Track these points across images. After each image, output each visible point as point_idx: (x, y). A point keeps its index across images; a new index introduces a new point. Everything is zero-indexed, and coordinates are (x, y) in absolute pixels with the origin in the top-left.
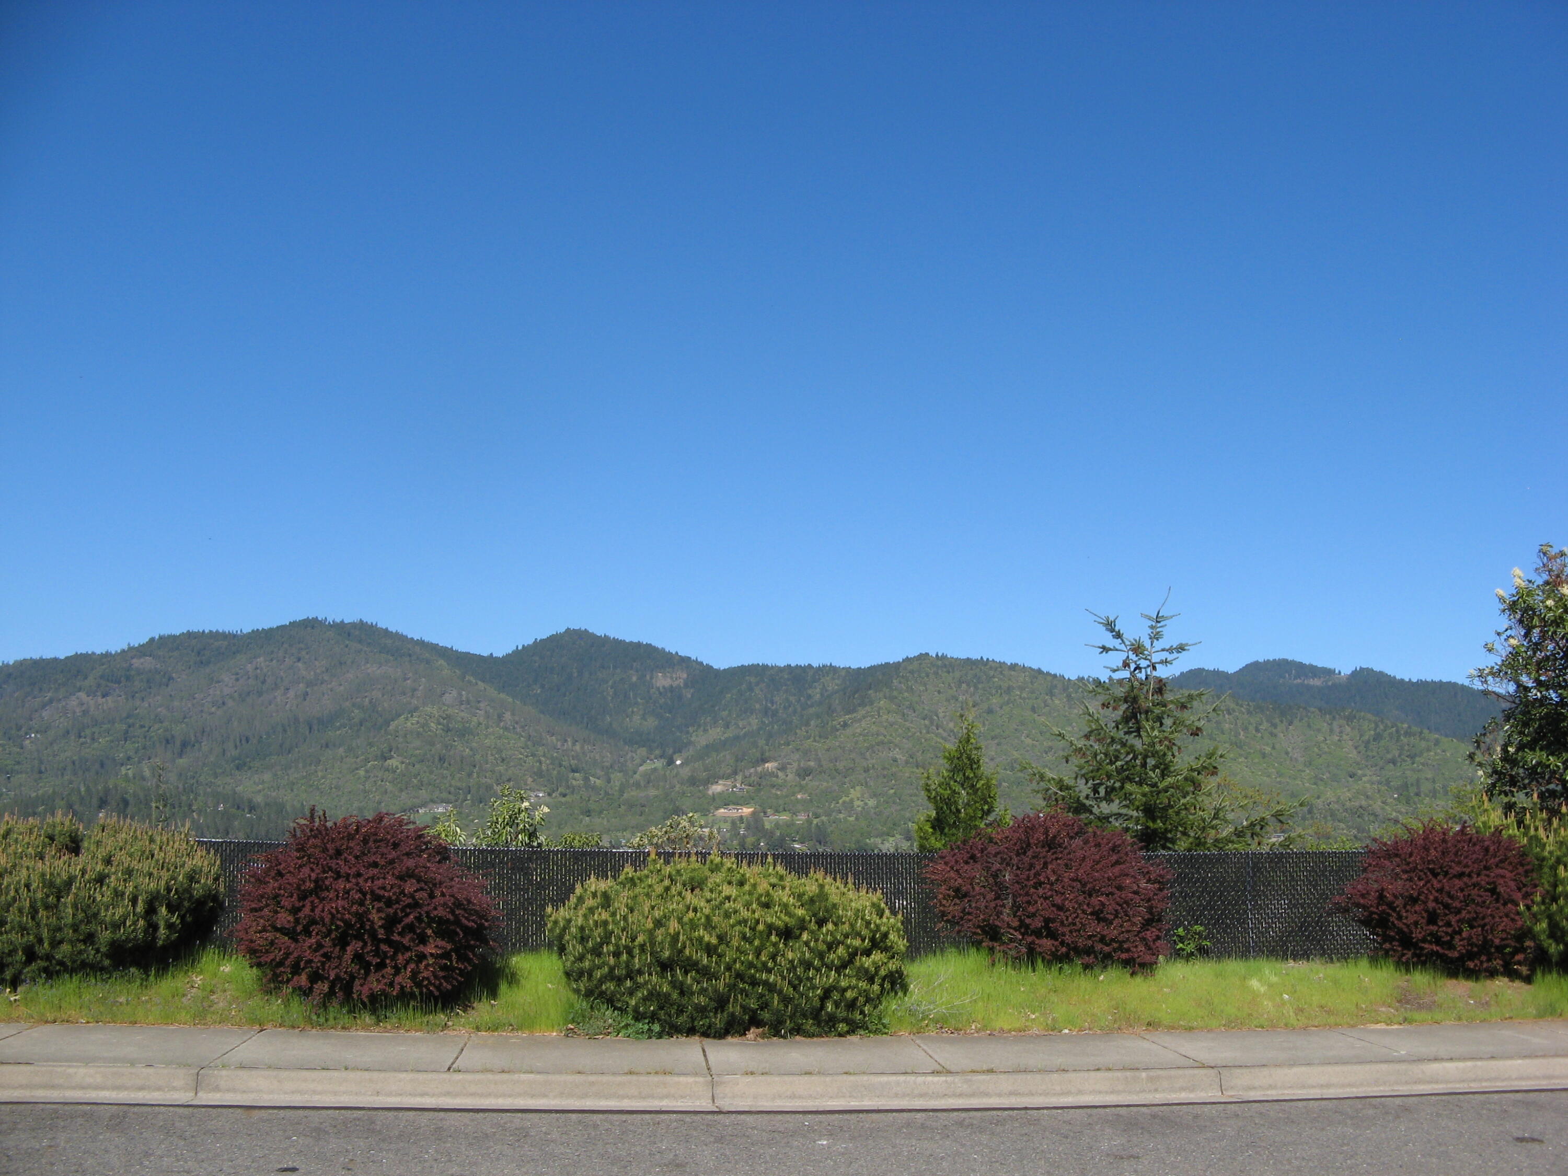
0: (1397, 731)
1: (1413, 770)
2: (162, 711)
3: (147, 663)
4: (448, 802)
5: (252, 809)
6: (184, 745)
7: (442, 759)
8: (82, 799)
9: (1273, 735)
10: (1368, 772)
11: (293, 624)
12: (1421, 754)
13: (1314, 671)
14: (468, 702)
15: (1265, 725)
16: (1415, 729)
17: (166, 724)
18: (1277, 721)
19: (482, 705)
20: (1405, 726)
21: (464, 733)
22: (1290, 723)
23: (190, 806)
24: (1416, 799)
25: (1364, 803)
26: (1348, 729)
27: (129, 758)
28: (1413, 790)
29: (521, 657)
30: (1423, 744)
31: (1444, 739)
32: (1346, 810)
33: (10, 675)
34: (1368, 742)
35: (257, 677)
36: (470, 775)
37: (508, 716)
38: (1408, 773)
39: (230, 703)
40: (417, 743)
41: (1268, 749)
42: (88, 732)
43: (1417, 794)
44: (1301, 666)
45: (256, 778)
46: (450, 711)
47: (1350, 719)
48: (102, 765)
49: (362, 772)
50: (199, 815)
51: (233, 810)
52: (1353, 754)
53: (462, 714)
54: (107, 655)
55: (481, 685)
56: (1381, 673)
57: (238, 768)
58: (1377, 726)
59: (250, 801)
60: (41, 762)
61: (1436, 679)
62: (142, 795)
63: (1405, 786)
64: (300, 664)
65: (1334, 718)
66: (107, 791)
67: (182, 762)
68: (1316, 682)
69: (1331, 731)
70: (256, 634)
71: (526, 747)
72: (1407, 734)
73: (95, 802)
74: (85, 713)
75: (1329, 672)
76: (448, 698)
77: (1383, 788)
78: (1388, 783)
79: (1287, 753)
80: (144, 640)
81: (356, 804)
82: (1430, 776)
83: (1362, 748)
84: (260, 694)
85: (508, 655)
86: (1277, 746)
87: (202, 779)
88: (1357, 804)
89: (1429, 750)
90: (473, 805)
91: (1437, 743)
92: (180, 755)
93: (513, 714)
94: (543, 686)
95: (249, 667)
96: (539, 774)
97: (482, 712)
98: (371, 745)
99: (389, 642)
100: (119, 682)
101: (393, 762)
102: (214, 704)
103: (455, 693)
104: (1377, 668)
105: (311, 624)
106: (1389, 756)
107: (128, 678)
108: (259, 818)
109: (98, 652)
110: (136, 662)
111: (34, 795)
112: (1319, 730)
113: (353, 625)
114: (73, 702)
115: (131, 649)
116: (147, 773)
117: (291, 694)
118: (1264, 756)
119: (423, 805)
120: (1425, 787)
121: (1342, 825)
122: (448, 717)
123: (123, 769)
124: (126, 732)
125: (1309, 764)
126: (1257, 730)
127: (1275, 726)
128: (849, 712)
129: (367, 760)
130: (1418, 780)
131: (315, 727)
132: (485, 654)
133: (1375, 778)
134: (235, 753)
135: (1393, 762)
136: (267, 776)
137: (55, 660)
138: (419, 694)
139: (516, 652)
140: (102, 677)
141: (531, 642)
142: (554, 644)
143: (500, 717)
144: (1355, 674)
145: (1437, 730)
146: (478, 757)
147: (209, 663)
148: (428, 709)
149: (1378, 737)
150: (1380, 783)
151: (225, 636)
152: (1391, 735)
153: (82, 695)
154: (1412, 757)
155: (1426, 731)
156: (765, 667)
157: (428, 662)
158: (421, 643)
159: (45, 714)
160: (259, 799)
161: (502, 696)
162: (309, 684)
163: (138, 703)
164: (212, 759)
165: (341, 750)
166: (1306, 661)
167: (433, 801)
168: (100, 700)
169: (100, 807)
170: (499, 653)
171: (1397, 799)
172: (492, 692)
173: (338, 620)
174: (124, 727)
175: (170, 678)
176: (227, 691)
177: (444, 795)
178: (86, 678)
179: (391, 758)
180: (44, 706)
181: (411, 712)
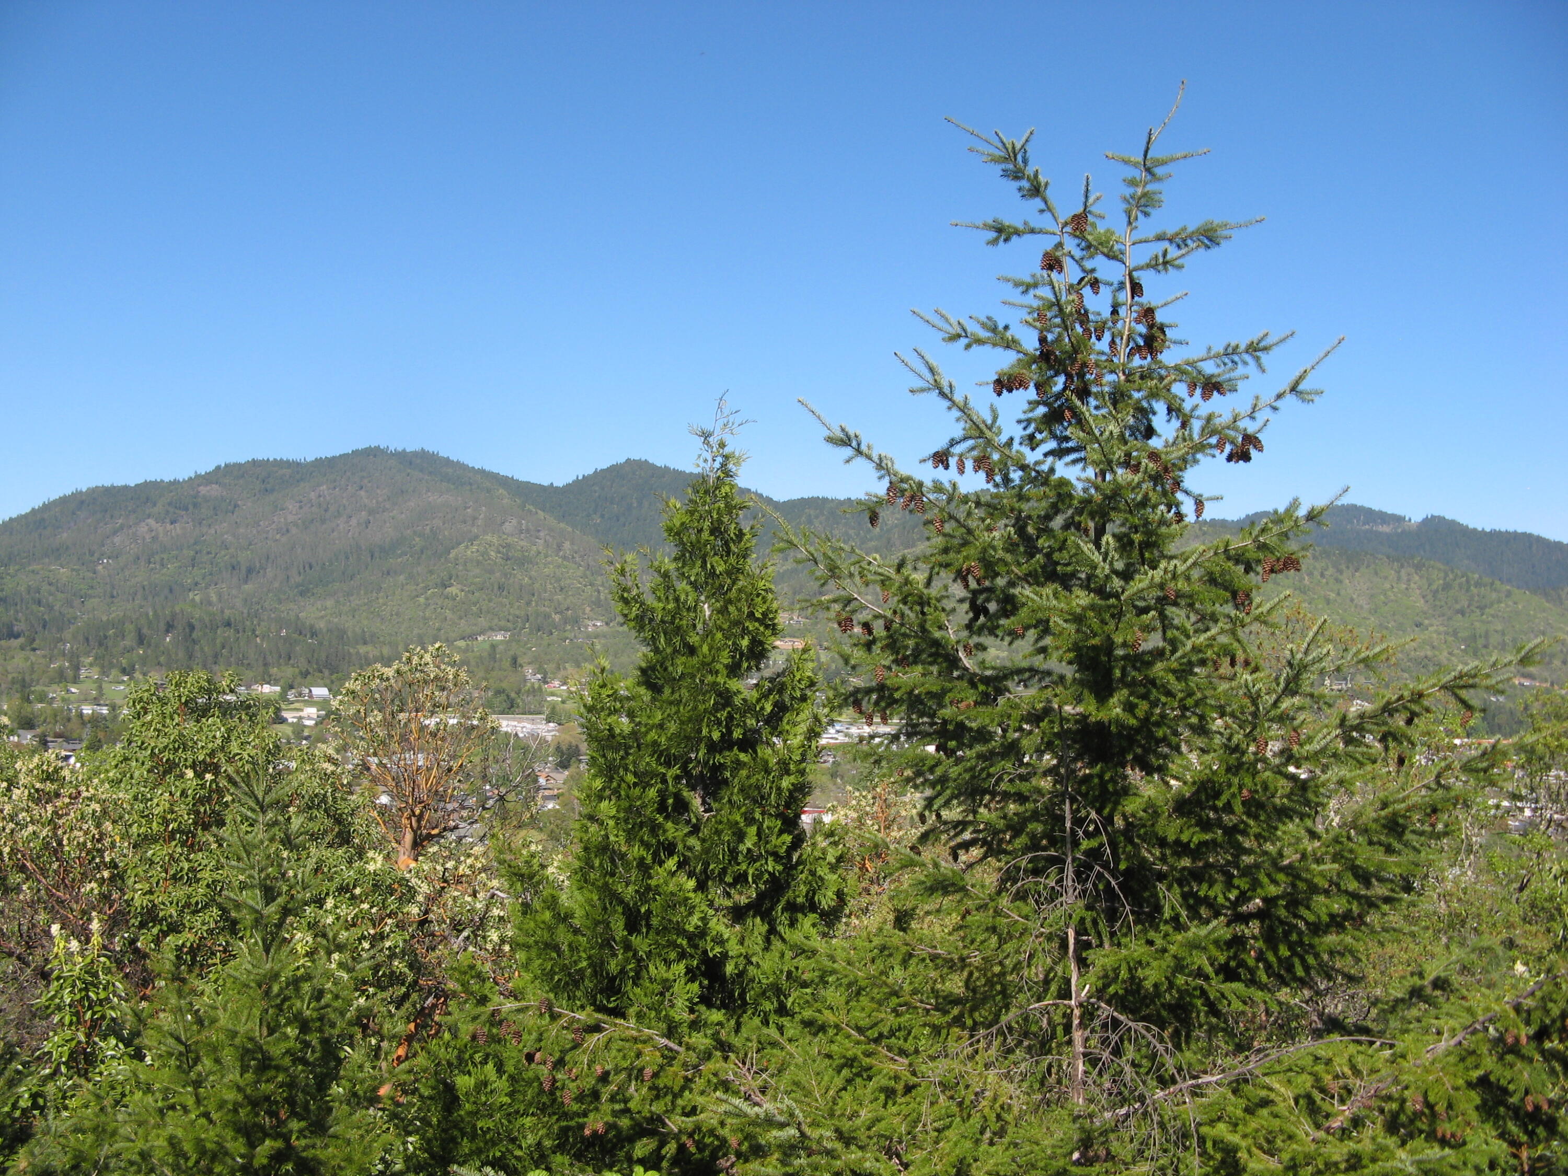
0: (1468, 581)
1: (1482, 622)
2: (228, 538)
3: (214, 490)
4: (506, 630)
5: (314, 634)
6: (250, 571)
7: (501, 588)
8: (150, 623)
9: (1338, 581)
10: (1435, 622)
11: (355, 453)
12: (1492, 604)
13: (1383, 517)
14: (528, 531)
15: (1330, 571)
16: (1487, 580)
17: (232, 550)
18: (1343, 567)
19: (542, 534)
20: (1476, 576)
21: (524, 562)
22: (1357, 570)
23: (254, 631)
24: (1484, 651)
25: (1429, 653)
26: (1417, 578)
27: (196, 584)
28: (1481, 642)
29: (581, 486)
30: (1494, 596)
31: (1516, 591)
32: (1410, 660)
33: (82, 502)
34: (1437, 591)
35: (320, 505)
36: (528, 603)
37: (567, 545)
38: (1477, 624)
39: (294, 530)
40: (477, 571)
41: (1333, 596)
42: (157, 558)
43: (1486, 646)
44: (1369, 512)
45: (319, 604)
46: (510, 540)
47: (1418, 567)
48: (171, 591)
49: (422, 600)
50: (262, 639)
51: (295, 636)
52: (1421, 603)
53: (522, 543)
54: (175, 483)
55: (541, 514)
56: (1453, 522)
57: (302, 594)
58: (1446, 575)
59: (312, 627)
60: (113, 587)
61: (1511, 529)
62: (207, 620)
63: (1474, 638)
64: (362, 493)
65: (1402, 566)
66: (174, 615)
67: (247, 587)
68: (1385, 529)
69: (1399, 579)
70: (319, 463)
71: (584, 576)
72: (1477, 585)
73: (162, 626)
74: (155, 539)
75: (1399, 519)
76: (508, 527)
77: (1450, 639)
78: (1455, 633)
79: (1352, 600)
80: (211, 468)
81: (416, 631)
82: (1499, 628)
83: (1430, 597)
84: (323, 521)
85: (568, 485)
86: (1343, 592)
87: (266, 605)
88: (1422, 654)
89: (1499, 602)
90: (531, 633)
91: (1509, 594)
92: (246, 582)
93: (572, 544)
94: (602, 516)
95: (313, 495)
96: (598, 603)
97: (541, 542)
98: (431, 572)
99: (450, 470)
100: (187, 509)
101: (453, 590)
102: (278, 531)
103: (514, 521)
104: (1449, 517)
105: (373, 453)
106: (1458, 607)
107: (195, 505)
108: (320, 644)
109: (166, 480)
110: (203, 490)
111: (105, 618)
112: (1386, 578)
113: (415, 454)
114: (143, 529)
115: (198, 476)
116: (214, 598)
117: (354, 522)
118: (1328, 602)
119: (482, 633)
120: (1494, 639)
121: (1406, 675)
122: (508, 546)
123: (191, 595)
124: (193, 559)
125: (1374, 611)
126: (1322, 575)
127: (1341, 572)
128: (907, 547)
129: (427, 588)
130: (1487, 633)
131: (377, 554)
132: (546, 483)
133: (1442, 629)
134: (299, 579)
135: (1462, 612)
136: (329, 603)
137: (126, 488)
138: (480, 522)
139: (577, 482)
140: (170, 504)
141: (591, 471)
142: (615, 473)
143: (559, 547)
144: (1426, 521)
145: (1509, 581)
146: (537, 586)
147: (273, 490)
148: (488, 537)
149: (1447, 587)
150: (1447, 633)
151: (288, 464)
152: (1460, 585)
153: (151, 522)
154: (1482, 608)
155: (1498, 583)
156: (825, 500)
157: (489, 491)
158: (482, 472)
159: (117, 540)
160: (321, 625)
161: (562, 525)
162: (371, 512)
163: (205, 529)
164: (276, 585)
165: (402, 577)
166: (1376, 507)
167: (491, 629)
168: (169, 527)
169: (167, 631)
170: (559, 483)
171: (1464, 651)
172: (551, 521)
173: (400, 449)
174: (192, 553)
175: (236, 506)
176: (290, 518)
177: (503, 623)
178: (155, 505)
179: (451, 585)
180: (115, 533)
181: (472, 541)
